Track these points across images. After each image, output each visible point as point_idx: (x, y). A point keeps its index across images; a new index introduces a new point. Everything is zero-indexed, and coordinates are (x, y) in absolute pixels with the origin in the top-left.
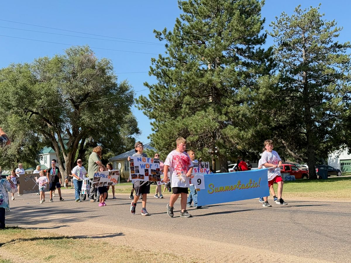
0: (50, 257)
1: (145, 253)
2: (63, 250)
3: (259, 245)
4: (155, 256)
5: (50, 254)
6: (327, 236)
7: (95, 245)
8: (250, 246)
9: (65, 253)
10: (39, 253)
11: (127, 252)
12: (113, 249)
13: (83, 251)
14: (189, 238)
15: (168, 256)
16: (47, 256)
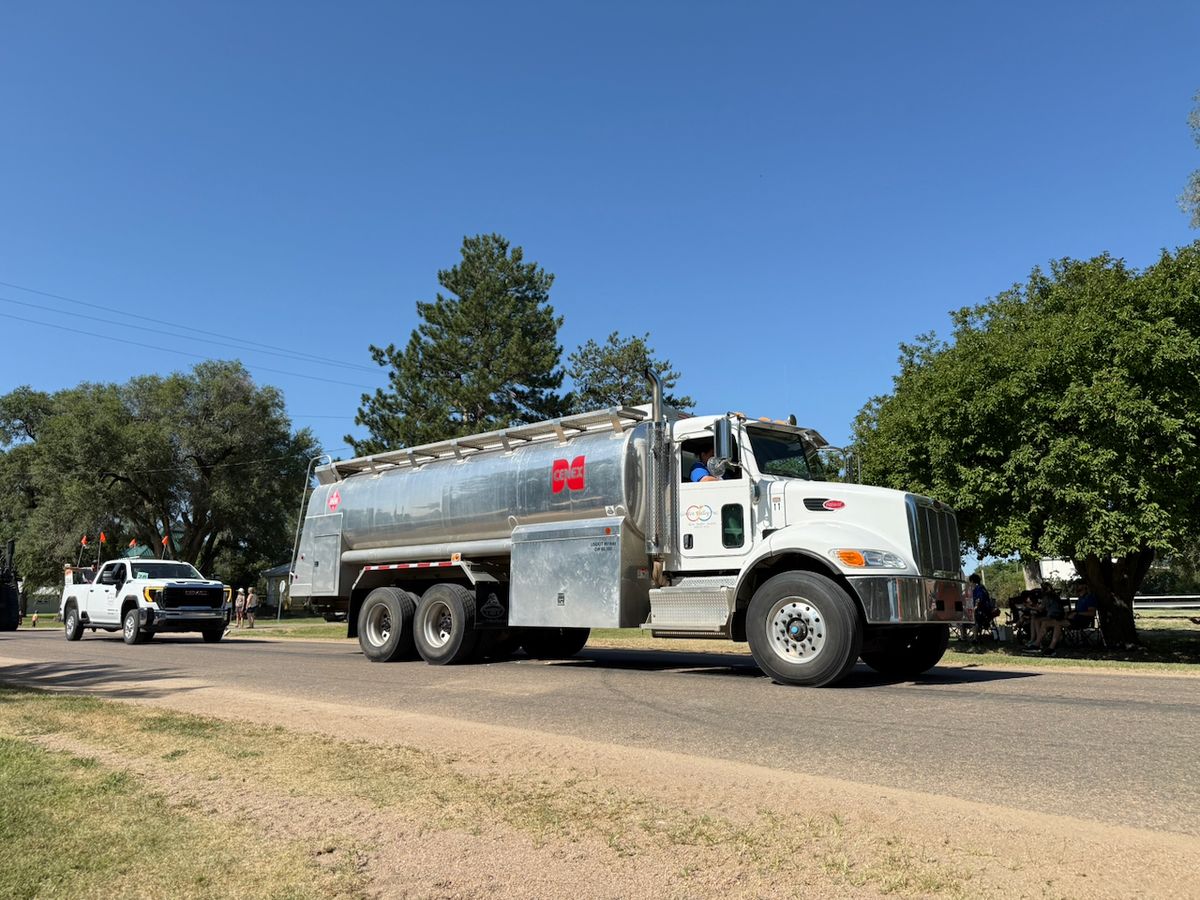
0: (175, 754)
1: (359, 745)
2: (200, 741)
3: (560, 729)
4: (380, 752)
5: (174, 748)
6: (666, 711)
7: (258, 732)
8: (543, 730)
9: (205, 746)
10: (151, 746)
11: (325, 743)
12: (296, 739)
13: (239, 742)
14: (433, 719)
15: (404, 749)
16: (168, 751)
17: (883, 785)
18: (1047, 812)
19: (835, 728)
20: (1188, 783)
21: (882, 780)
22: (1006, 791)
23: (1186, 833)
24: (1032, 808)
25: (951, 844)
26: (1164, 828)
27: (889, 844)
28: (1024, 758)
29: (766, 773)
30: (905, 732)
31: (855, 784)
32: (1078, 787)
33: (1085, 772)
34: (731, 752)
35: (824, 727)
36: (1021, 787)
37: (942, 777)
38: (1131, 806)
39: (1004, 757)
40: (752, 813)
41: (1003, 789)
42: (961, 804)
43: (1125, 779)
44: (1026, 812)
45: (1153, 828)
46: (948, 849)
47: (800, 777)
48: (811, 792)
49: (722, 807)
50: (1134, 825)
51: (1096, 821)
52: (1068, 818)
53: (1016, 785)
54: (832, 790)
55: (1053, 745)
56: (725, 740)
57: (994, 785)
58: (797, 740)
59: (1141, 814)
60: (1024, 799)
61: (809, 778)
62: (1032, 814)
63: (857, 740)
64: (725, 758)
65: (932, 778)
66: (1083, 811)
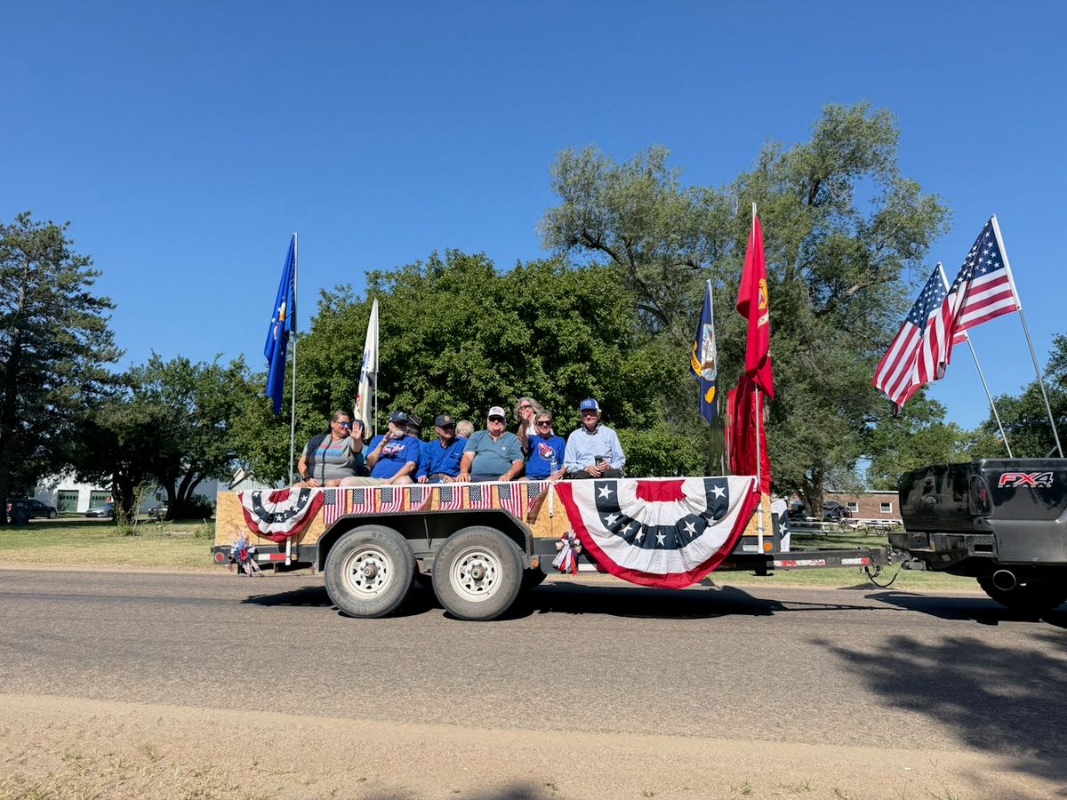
17: (215, 707)
18: (354, 718)
19: (187, 648)
20: (464, 677)
21: (217, 702)
22: (325, 701)
23: (452, 723)
24: (343, 715)
25: (258, 767)
26: (438, 721)
27: (197, 775)
28: (350, 666)
29: (96, 707)
30: (255, 647)
31: (188, 709)
32: (385, 690)
33: (393, 674)
34: (62, 684)
35: (177, 648)
36: (340, 695)
37: (274, 692)
38: (420, 703)
39: (334, 666)
40: (57, 760)
41: (324, 698)
42: (283, 719)
43: (421, 679)
44: (337, 719)
45: (429, 722)
46: (254, 772)
47: (130, 707)
48: (136, 725)
49: (23, 757)
50: (417, 722)
51: (390, 721)
52: (369, 721)
53: (336, 693)
54: (161, 719)
55: (376, 651)
56: (60, 672)
57: (318, 695)
58: (142, 664)
59: (424, 709)
60: (339, 707)
61: (141, 707)
62: (342, 721)
63: (206, 659)
64: (52, 694)
65: (265, 694)
66: (382, 713)
